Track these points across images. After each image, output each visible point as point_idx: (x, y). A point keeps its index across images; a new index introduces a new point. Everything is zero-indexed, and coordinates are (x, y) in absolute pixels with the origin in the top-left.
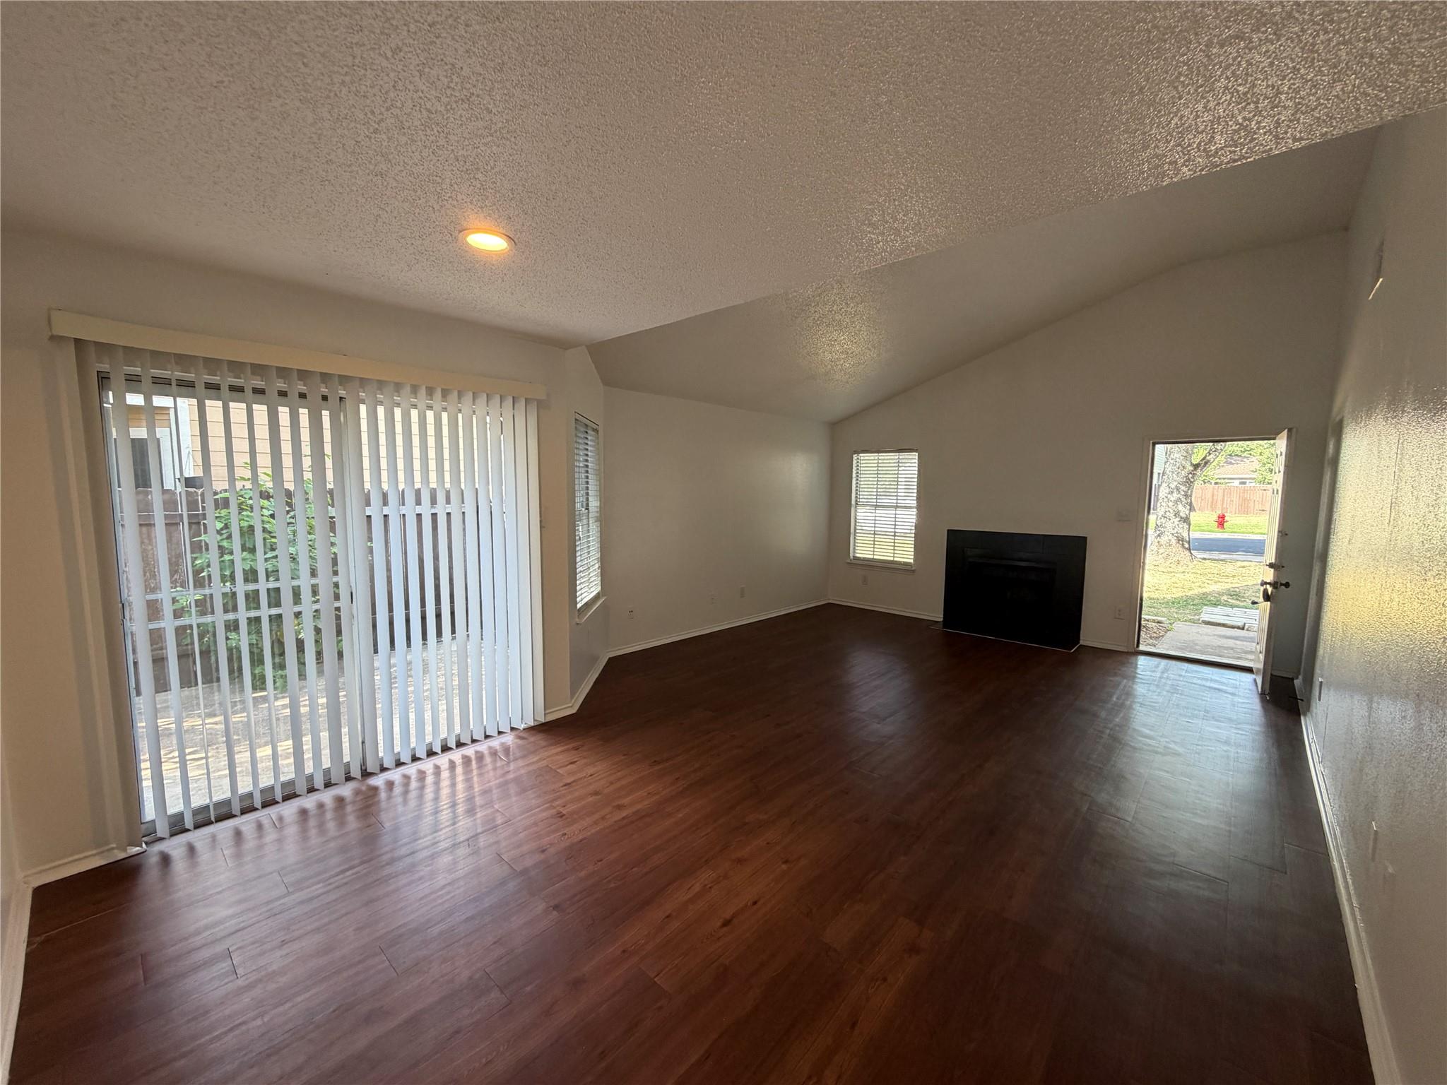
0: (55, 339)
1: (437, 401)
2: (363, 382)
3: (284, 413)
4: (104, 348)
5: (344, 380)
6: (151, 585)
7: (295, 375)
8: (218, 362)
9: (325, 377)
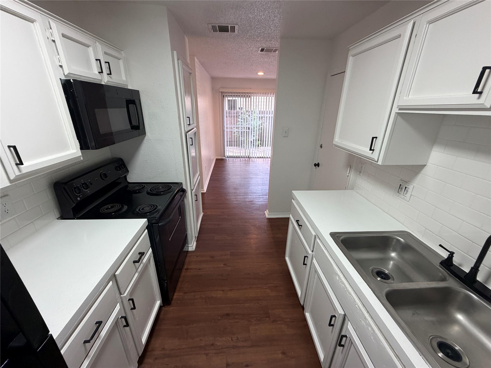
0: (220, 92)
1: (262, 95)
2: (253, 93)
3: (247, 99)
4: (224, 92)
5: (250, 93)
6: (227, 125)
7: (246, 93)
8: (235, 92)
9: (248, 93)
